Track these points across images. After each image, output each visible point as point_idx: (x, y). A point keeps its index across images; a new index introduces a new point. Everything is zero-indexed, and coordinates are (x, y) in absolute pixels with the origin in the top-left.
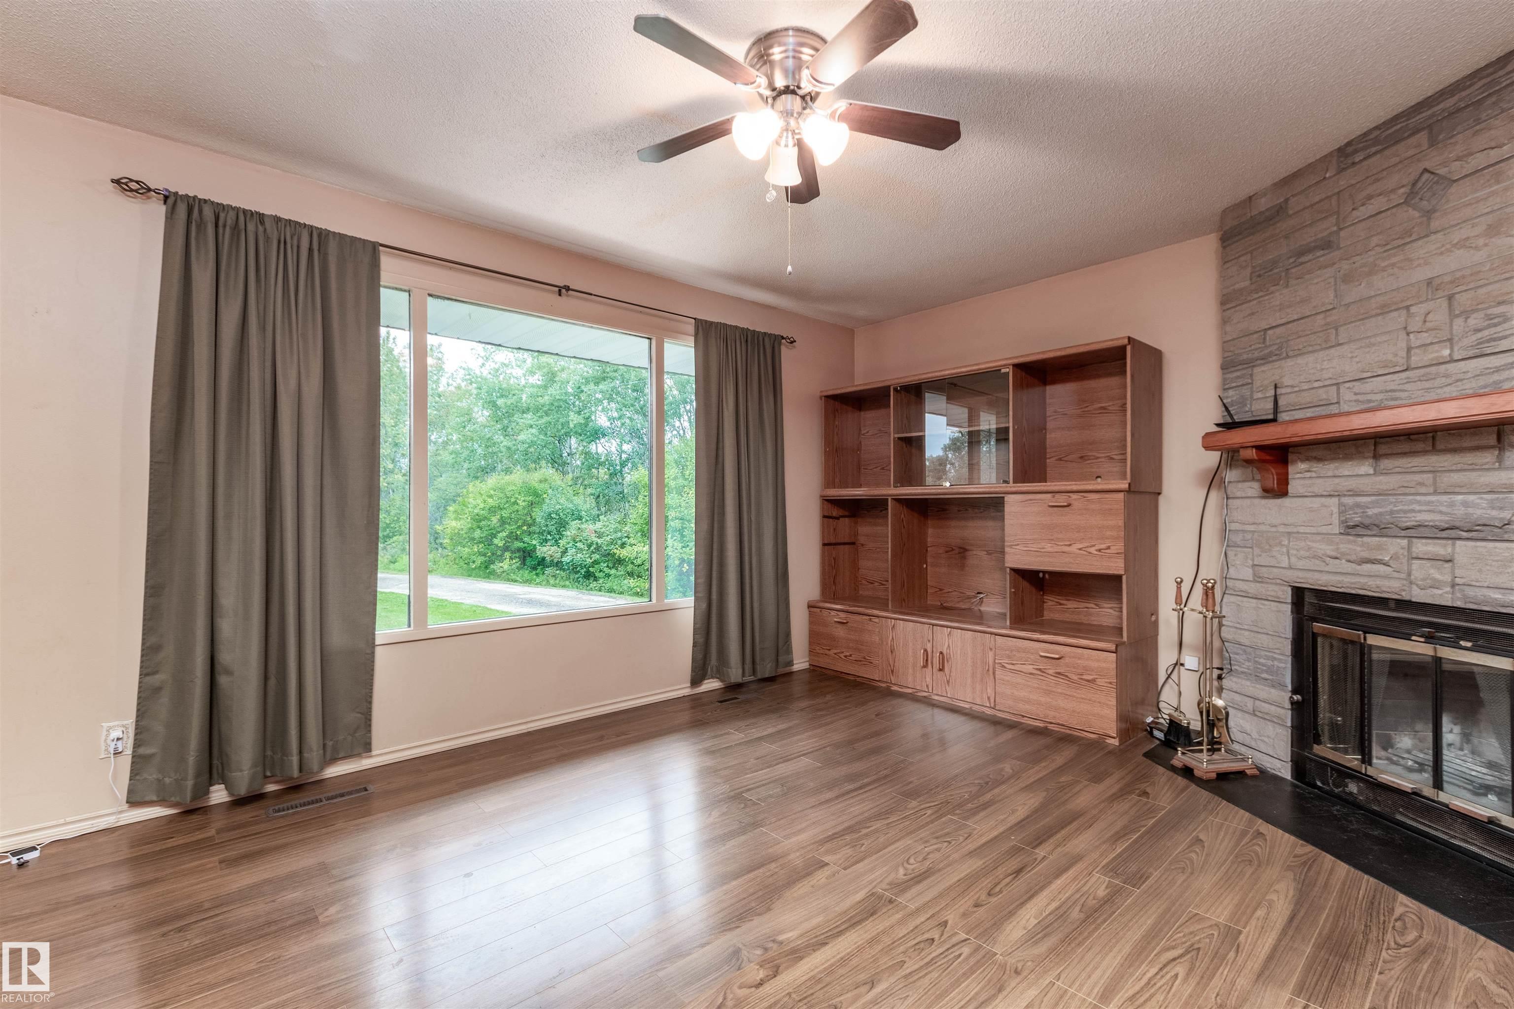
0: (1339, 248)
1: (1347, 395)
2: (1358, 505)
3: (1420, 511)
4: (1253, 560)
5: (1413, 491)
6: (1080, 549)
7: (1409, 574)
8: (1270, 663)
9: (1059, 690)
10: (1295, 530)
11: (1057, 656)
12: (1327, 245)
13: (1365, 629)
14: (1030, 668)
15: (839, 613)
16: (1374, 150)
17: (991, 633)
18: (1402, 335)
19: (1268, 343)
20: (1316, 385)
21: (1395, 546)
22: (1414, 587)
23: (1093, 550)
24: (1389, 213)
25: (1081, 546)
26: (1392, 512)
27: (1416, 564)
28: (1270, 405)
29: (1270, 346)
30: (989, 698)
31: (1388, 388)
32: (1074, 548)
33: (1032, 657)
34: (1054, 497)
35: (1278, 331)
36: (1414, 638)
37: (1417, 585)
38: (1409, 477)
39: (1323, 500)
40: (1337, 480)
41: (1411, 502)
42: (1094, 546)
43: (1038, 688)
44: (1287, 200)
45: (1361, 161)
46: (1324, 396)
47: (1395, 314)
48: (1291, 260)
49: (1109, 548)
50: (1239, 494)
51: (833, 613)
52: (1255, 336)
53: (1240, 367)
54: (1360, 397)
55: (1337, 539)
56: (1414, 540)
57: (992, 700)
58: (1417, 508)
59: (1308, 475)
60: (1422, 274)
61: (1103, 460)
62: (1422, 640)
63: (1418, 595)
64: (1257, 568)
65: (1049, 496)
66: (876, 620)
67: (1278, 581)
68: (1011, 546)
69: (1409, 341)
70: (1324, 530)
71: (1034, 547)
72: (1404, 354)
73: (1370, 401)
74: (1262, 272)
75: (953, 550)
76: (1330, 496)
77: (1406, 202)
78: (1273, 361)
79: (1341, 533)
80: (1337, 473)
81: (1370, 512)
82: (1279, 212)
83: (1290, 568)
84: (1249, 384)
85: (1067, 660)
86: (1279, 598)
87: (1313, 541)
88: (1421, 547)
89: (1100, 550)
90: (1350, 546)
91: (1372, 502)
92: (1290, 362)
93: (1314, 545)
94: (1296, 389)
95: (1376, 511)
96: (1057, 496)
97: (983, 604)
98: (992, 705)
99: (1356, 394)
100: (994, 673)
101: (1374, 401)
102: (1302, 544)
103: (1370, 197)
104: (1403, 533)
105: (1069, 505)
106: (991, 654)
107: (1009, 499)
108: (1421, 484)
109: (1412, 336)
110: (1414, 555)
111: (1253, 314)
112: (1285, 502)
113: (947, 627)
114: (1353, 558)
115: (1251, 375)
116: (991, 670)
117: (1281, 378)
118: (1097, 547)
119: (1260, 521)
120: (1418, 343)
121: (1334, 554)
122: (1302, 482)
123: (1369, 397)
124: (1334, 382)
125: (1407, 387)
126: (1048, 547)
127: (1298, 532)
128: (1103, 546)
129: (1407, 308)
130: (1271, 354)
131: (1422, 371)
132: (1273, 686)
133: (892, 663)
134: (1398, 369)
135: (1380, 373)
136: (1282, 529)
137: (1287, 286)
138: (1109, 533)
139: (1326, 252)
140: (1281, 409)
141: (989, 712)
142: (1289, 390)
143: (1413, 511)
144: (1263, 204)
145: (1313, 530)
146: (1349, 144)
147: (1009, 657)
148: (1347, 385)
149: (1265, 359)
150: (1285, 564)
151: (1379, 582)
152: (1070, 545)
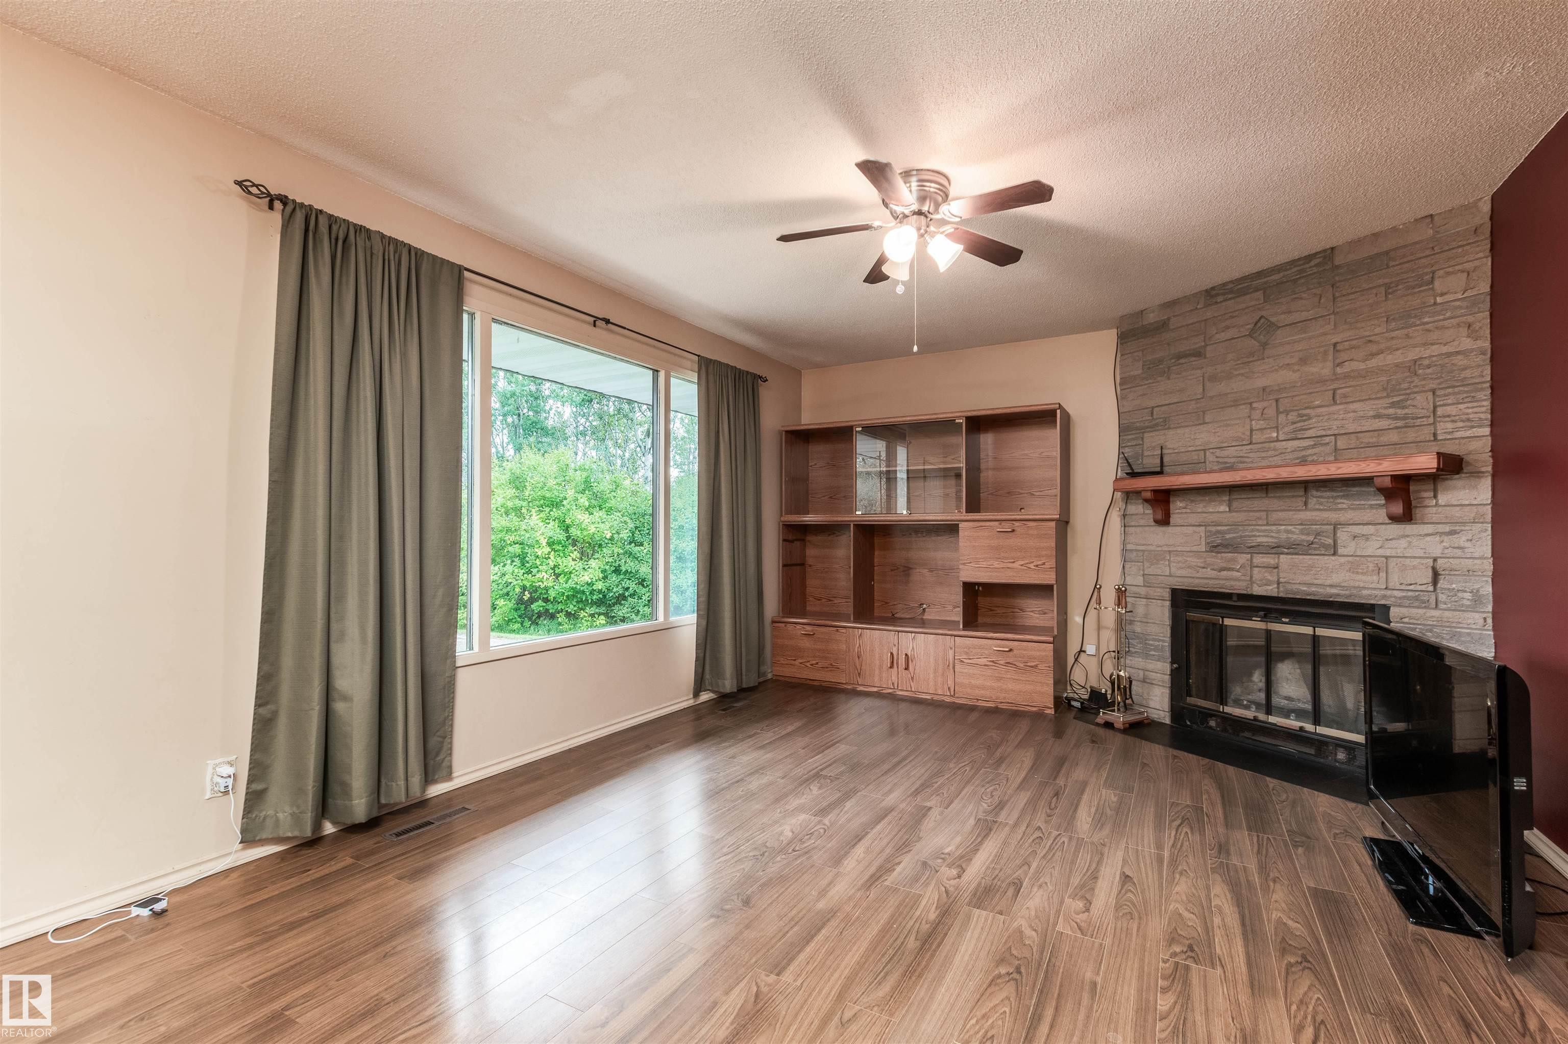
0: (1205, 358)
1: (1210, 457)
2: (1218, 532)
3: (1259, 536)
4: (1143, 570)
5: (1254, 523)
6: (1022, 565)
7: (1251, 577)
8: (1157, 643)
9: (1009, 676)
10: (1175, 549)
11: (1007, 649)
12: (1198, 354)
13: (1222, 615)
14: (983, 661)
15: (805, 626)
16: (1230, 296)
17: (951, 635)
18: (1248, 421)
19: (1155, 417)
20: (1190, 449)
21: (1243, 558)
22: (1255, 585)
23: (1032, 566)
24: (1239, 339)
25: (1022, 563)
26: (1241, 537)
27: (1256, 570)
28: (1158, 461)
29: (1157, 419)
30: (949, 689)
31: (1239, 455)
32: (1017, 565)
33: (986, 652)
34: (1000, 524)
35: (1163, 408)
36: (1254, 618)
37: (1257, 584)
38: (1251, 514)
39: (1194, 528)
40: (1205, 515)
41: (1253, 531)
42: (1033, 562)
43: (991, 676)
44: (1169, 319)
45: (1221, 302)
46: (1196, 457)
47: (1243, 407)
48: (1173, 361)
49: (1044, 564)
50: (1133, 523)
51: (798, 627)
52: (1146, 411)
53: (1134, 432)
54: (1221, 460)
55: (1205, 555)
56: (1255, 555)
57: (952, 690)
58: (1258, 534)
59: (1184, 510)
60: (1260, 383)
61: (1025, 495)
62: (1259, 619)
63: (1257, 590)
64: (1146, 577)
65: (996, 523)
66: (844, 631)
67: (1163, 585)
68: (964, 564)
69: (1251, 425)
70: (1195, 549)
71: (984, 564)
72: (1248, 433)
73: (1226, 463)
74: (1151, 366)
75: (898, 568)
76: (1200, 526)
77: (1250, 335)
78: (1158, 430)
79: (1207, 551)
80: (1205, 510)
81: (1228, 536)
82: (1163, 326)
83: (1170, 576)
84: (1140, 444)
85: (1015, 652)
86: (1163, 597)
87: (1188, 557)
88: (1259, 559)
89: (1037, 566)
90: (1213, 560)
91: (1228, 529)
92: (1172, 432)
93: (1188, 559)
94: (1176, 451)
95: (1231, 535)
96: (1003, 523)
97: (926, 614)
98: (952, 694)
99: (1217, 457)
100: (954, 668)
101: (1228, 463)
102: (1180, 559)
103: (1227, 328)
104: (1248, 550)
105: (1013, 531)
106: (951, 652)
107: (962, 525)
108: (1260, 518)
109: (1253, 422)
110: (1255, 564)
111: (1145, 395)
112: (1169, 530)
113: (912, 632)
114: (1216, 567)
115: (1142, 439)
116: (951, 666)
117: (1165, 442)
118: (1035, 564)
119: (1149, 543)
120: (1258, 427)
121: (1202, 565)
122: (1179, 516)
123: (1226, 460)
124: (1203, 448)
125: (1251, 455)
126: (996, 564)
127: (1176, 551)
128: (1040, 563)
129: (1251, 404)
130: (1157, 425)
131: (1261, 446)
132: (1158, 660)
133: (859, 667)
134: (1244, 443)
135: (1233, 444)
136: (1165, 549)
137: (1169, 379)
138: (1044, 553)
139: (1197, 359)
140: (1165, 463)
141: (948, 699)
142: (1171, 451)
143: (1255, 536)
144: (1152, 318)
145: (1188, 549)
146: (1213, 288)
147: (966, 653)
148: (1211, 451)
149: (1154, 428)
150: (1167, 573)
151: (1232, 583)
152: (1014, 562)
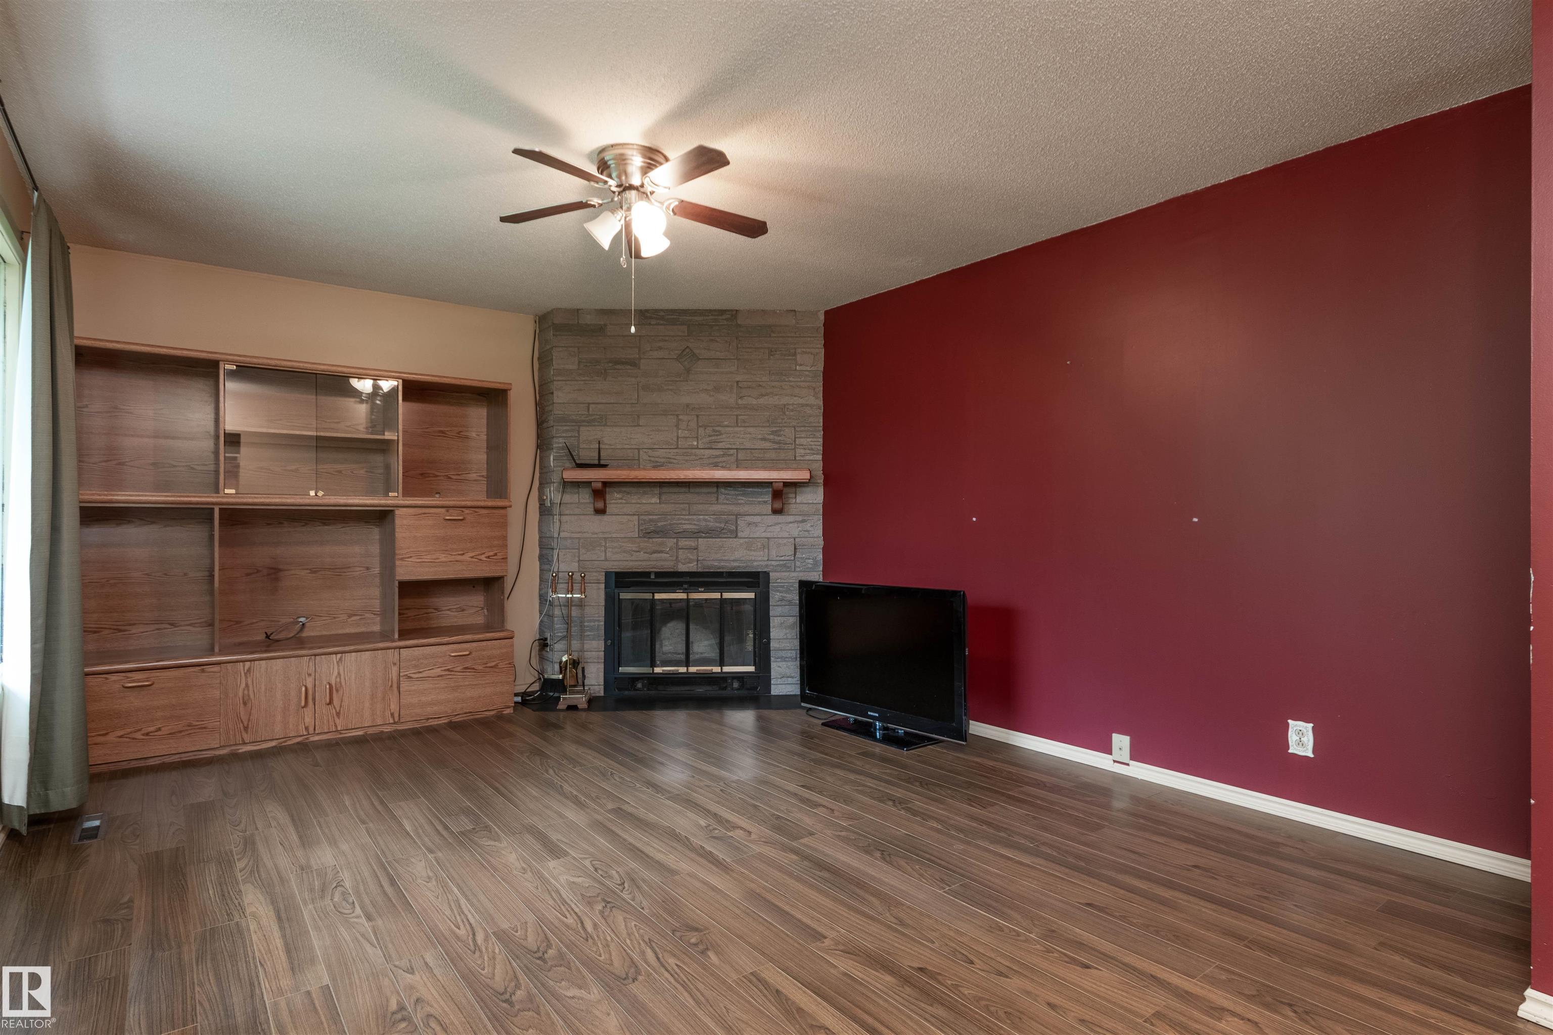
0: (639, 368)
1: (644, 456)
2: (651, 520)
3: (684, 524)
4: (579, 557)
5: (679, 513)
6: (472, 557)
7: (677, 557)
8: (592, 624)
9: (467, 683)
10: (610, 536)
11: (467, 653)
12: (634, 364)
13: (653, 591)
14: (438, 671)
16: (662, 322)
17: (395, 648)
18: (675, 428)
19: (591, 413)
20: (626, 446)
21: (671, 542)
22: (680, 564)
23: (483, 557)
24: (669, 361)
25: (473, 554)
26: (670, 524)
27: (681, 552)
28: (596, 455)
29: (592, 415)
30: (392, 715)
31: (667, 456)
32: (466, 557)
33: (440, 660)
34: (448, 511)
35: (599, 406)
36: (677, 591)
37: (682, 563)
38: (677, 506)
39: (629, 517)
40: (639, 506)
41: (679, 519)
42: (484, 554)
43: (446, 687)
44: (605, 325)
45: (654, 325)
46: (632, 455)
47: (671, 417)
48: (610, 365)
49: (496, 554)
50: (567, 512)
51: (113, 677)
52: (582, 405)
53: (568, 424)
54: (652, 459)
55: (638, 540)
56: (679, 539)
57: (396, 715)
58: (684, 522)
59: (620, 501)
60: (685, 399)
61: (442, 478)
62: (681, 591)
63: (682, 568)
64: (581, 563)
65: (443, 510)
66: (216, 668)
67: (598, 570)
68: (402, 559)
69: (678, 433)
70: (629, 535)
71: (428, 558)
72: (675, 439)
73: (657, 462)
74: (588, 364)
75: (258, 571)
76: (634, 515)
77: (677, 359)
78: (594, 426)
79: (639, 537)
80: (639, 501)
81: (660, 524)
82: (600, 330)
83: (606, 560)
84: (575, 437)
85: (474, 654)
86: (599, 580)
87: (623, 542)
88: (683, 543)
89: (488, 557)
90: (645, 544)
91: (659, 518)
92: (609, 429)
93: (623, 544)
94: (613, 447)
95: (663, 523)
96: (451, 510)
97: (306, 630)
98: (396, 720)
99: (649, 456)
100: (399, 688)
101: (659, 462)
102: (615, 544)
103: (660, 348)
104: (675, 535)
105: (464, 519)
106: (395, 670)
107: (398, 512)
108: (684, 509)
109: (680, 431)
110: (680, 547)
111: (580, 390)
112: (605, 518)
113: (336, 653)
114: (649, 550)
115: (579, 431)
116: (395, 686)
117: (603, 437)
118: (487, 555)
119: (585, 531)
120: (683, 435)
121: (637, 549)
122: (615, 506)
123: (657, 459)
124: (637, 447)
125: (677, 457)
126: (443, 558)
127: (611, 538)
128: (491, 553)
129: (677, 415)
130: (594, 420)
131: (685, 451)
132: (594, 639)
133: (244, 717)
134: (672, 447)
135: (664, 447)
136: (601, 536)
137: (605, 380)
138: (496, 542)
139: (632, 368)
140: (602, 458)
141: (387, 729)
142: (607, 447)
143: (681, 524)
144: (588, 319)
145: (622, 536)
146: (647, 311)
147: (416, 666)
148: (645, 450)
149: (590, 423)
150: (603, 558)
151: (662, 563)
152: (463, 554)
